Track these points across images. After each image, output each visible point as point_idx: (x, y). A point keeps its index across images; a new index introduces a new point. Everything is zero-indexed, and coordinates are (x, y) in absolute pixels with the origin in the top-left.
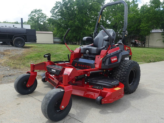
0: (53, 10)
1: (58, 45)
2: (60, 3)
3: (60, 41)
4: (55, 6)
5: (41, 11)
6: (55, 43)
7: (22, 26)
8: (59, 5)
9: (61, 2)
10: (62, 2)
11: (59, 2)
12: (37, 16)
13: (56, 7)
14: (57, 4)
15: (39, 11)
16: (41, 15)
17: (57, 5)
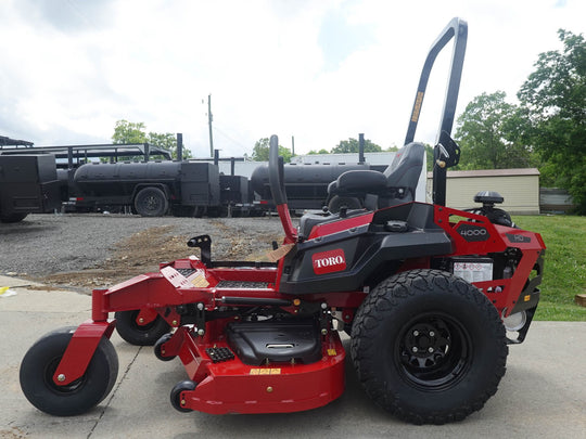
0: (530, 85)
1: (560, 218)
2: (557, 55)
3: (570, 203)
4: (535, 70)
5: (503, 95)
6: (545, 209)
7: (362, 159)
8: (550, 64)
9: (561, 52)
10: (566, 51)
11: (550, 53)
12: (485, 117)
13: (542, 74)
14: (544, 61)
15: (492, 98)
16: (500, 110)
17: (543, 65)
